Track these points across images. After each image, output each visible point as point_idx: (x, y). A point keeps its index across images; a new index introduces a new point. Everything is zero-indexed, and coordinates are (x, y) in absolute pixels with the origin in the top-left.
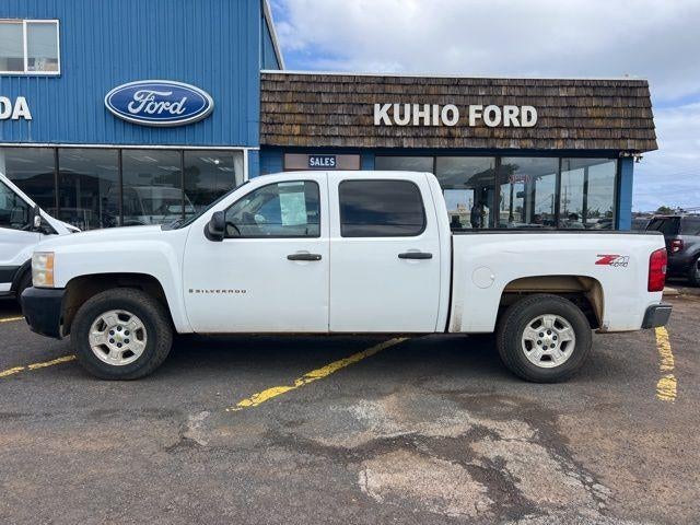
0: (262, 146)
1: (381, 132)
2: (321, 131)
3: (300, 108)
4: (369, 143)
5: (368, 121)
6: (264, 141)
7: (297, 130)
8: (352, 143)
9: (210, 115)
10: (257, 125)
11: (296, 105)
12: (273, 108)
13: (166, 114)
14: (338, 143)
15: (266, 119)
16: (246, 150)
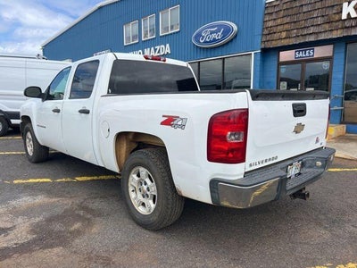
0: (262, 49)
1: (347, 24)
2: (301, 32)
3: (288, 20)
4: (335, 35)
5: (337, 17)
6: (263, 46)
7: (284, 35)
8: (322, 37)
9: (236, 36)
10: (260, 37)
11: (285, 19)
12: (270, 24)
13: (215, 40)
14: (312, 39)
15: (266, 32)
16: (253, 53)
